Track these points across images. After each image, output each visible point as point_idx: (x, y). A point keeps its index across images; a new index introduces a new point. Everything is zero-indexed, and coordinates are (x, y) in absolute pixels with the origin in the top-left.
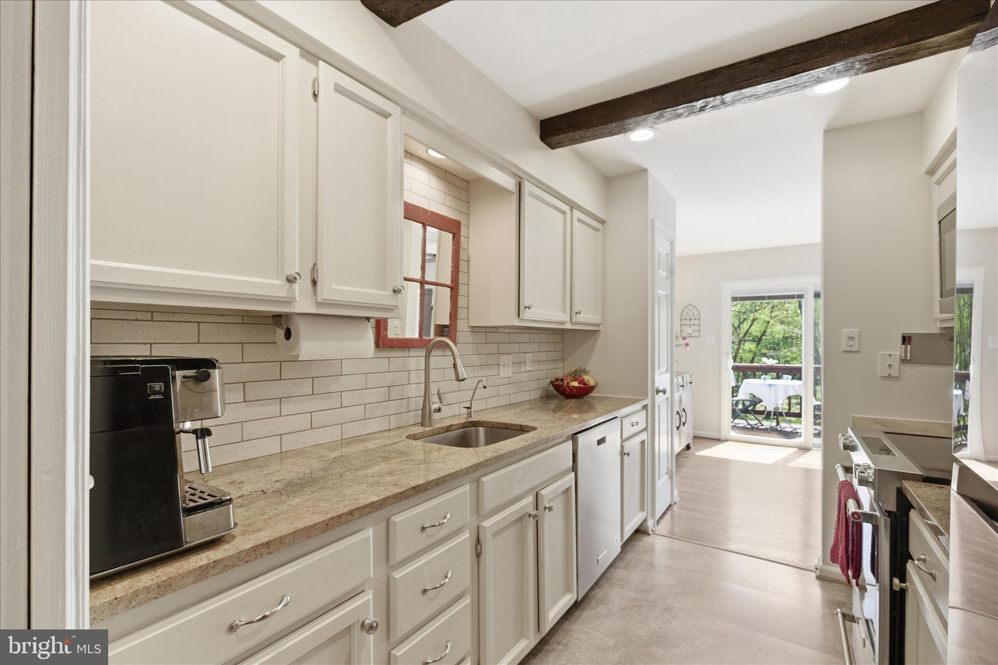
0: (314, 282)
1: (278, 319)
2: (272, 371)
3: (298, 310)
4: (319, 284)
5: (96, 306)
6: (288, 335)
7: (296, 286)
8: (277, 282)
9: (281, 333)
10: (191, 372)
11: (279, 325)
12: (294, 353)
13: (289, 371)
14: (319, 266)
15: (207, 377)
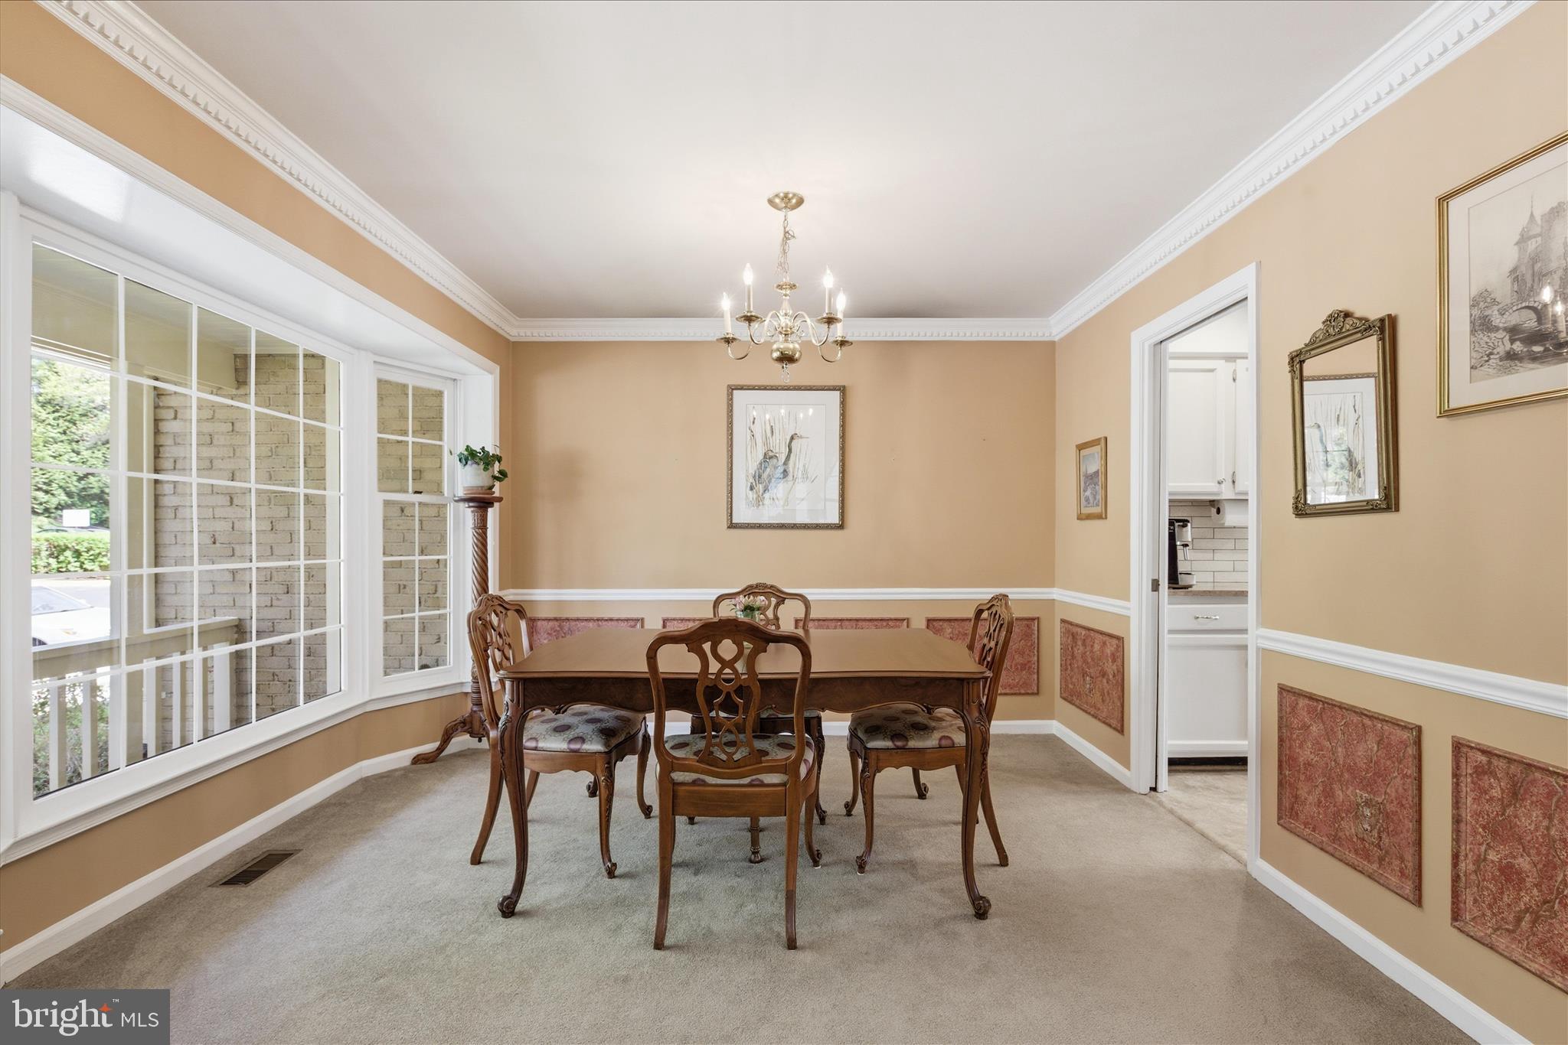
0: (1234, 482)
1: (1212, 503)
2: (1209, 533)
3: (1224, 497)
4: (1236, 483)
5: (1170, 501)
6: (1218, 511)
7: (1223, 485)
8: (1213, 484)
9: (1214, 510)
10: (1181, 524)
11: (1213, 506)
12: (1222, 522)
13: (1218, 533)
14: (1236, 473)
15: (1186, 526)
